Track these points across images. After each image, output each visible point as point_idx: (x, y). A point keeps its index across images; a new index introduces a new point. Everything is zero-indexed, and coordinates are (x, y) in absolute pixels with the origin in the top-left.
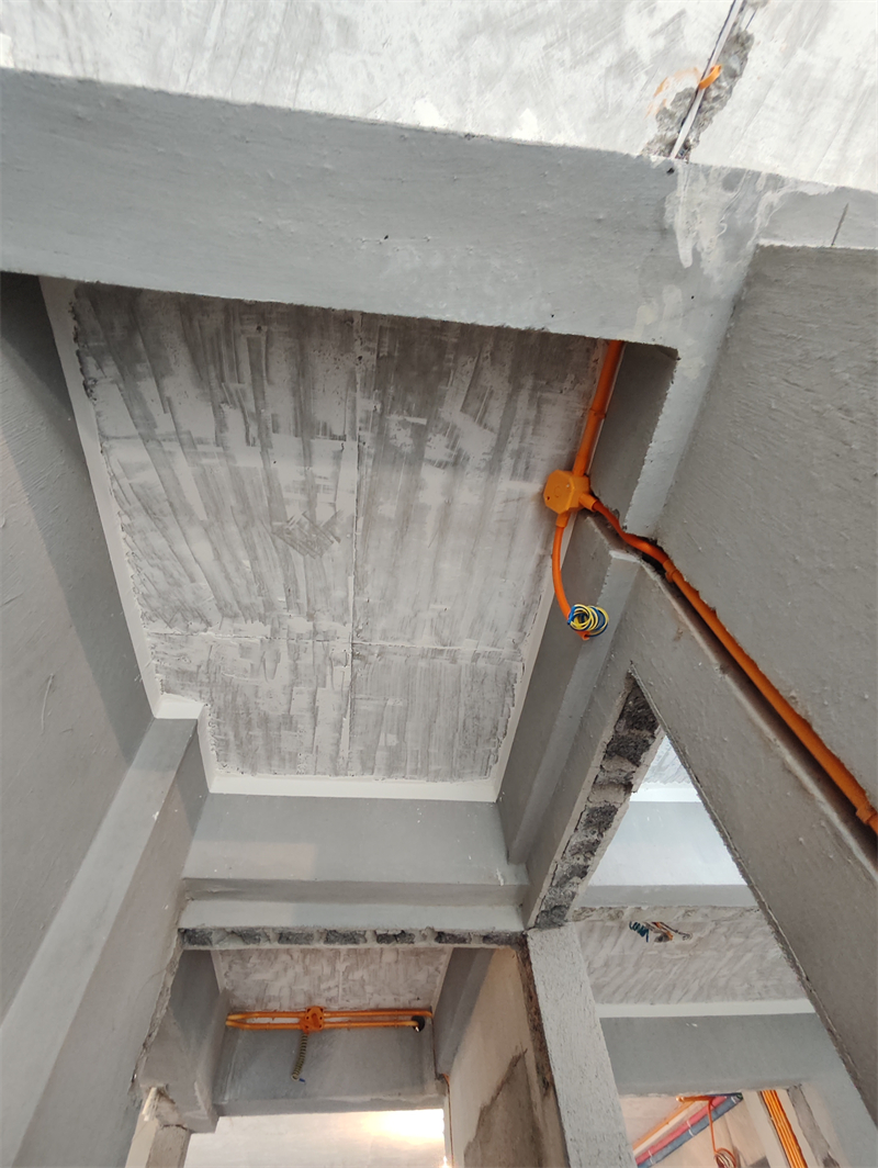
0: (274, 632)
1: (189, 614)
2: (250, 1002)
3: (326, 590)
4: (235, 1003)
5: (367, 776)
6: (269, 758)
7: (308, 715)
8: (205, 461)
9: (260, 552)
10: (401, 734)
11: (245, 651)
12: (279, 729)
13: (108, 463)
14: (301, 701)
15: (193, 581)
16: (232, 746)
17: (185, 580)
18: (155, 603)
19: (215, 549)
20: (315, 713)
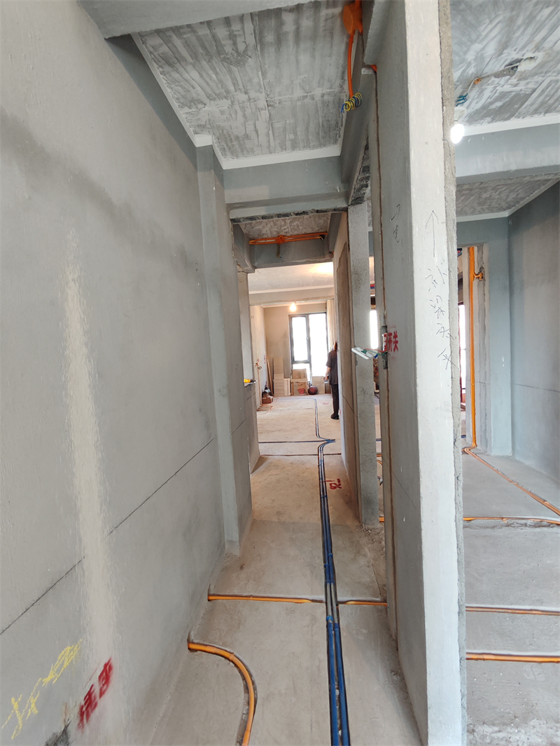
0: (232, 102)
1: (197, 103)
2: (256, 236)
3: (250, 81)
4: (250, 237)
5: (284, 152)
6: (242, 151)
7: (254, 133)
8: (185, 36)
9: (218, 70)
10: (295, 134)
11: (222, 112)
12: (244, 140)
13: (147, 47)
14: (250, 128)
15: (194, 88)
16: (227, 150)
17: (191, 88)
18: (182, 100)
19: (199, 73)
20: (257, 132)
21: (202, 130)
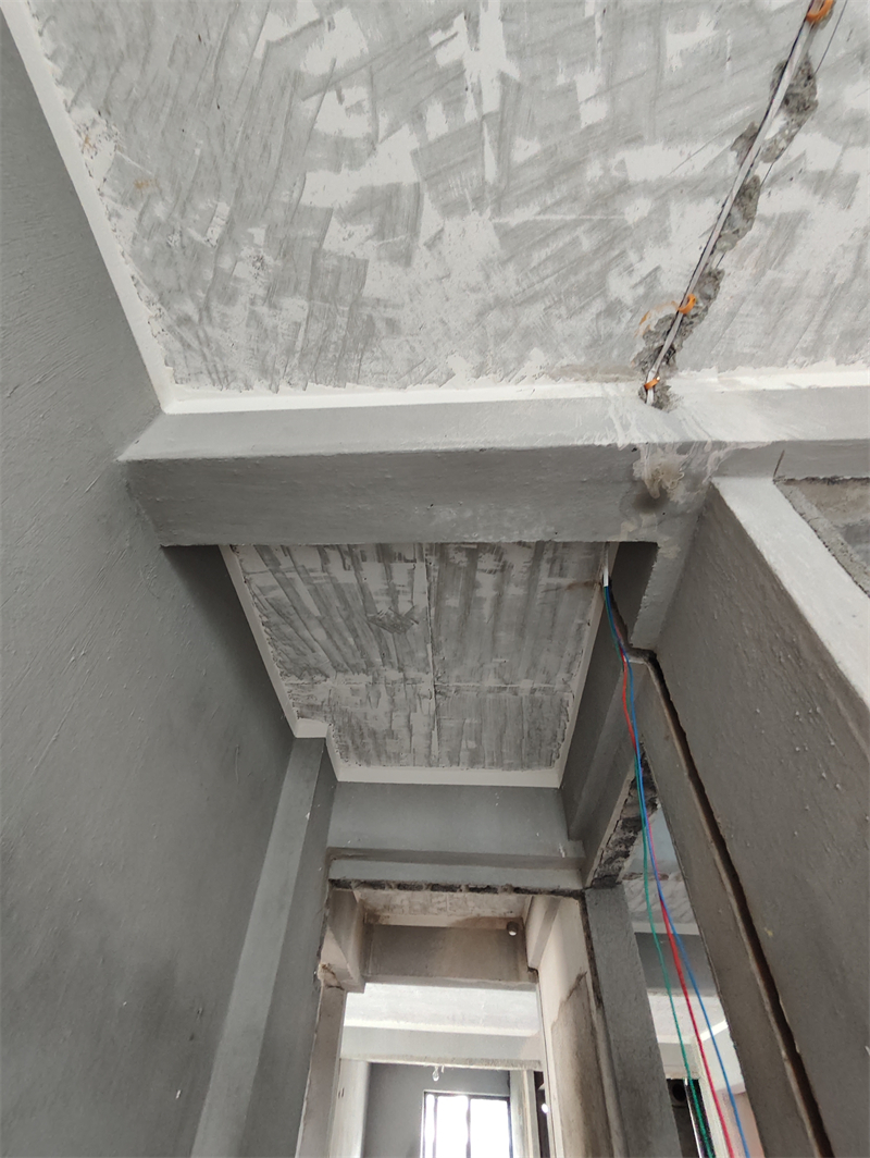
0: (375, 682)
1: (312, 671)
3: (411, 654)
5: (454, 767)
6: (379, 756)
7: (405, 731)
8: (315, 582)
9: (360, 632)
10: (479, 741)
11: (355, 692)
12: (384, 738)
13: (250, 588)
14: (399, 722)
15: (313, 651)
16: (351, 749)
17: (309, 651)
18: (288, 666)
19: (327, 633)
20: (410, 730)
21: (313, 714)
